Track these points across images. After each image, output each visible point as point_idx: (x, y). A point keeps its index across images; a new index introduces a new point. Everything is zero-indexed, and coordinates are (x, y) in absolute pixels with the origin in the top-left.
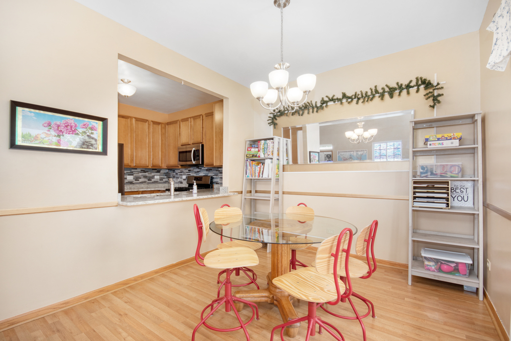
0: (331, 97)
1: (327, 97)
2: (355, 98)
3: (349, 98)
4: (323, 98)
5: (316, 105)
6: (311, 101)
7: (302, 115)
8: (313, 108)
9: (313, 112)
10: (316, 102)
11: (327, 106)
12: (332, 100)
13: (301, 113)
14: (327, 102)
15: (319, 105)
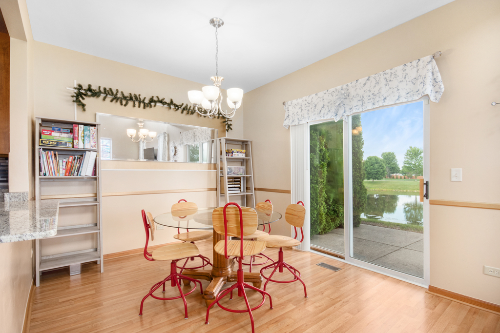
0: (160, 99)
1: (157, 97)
2: (181, 108)
3: (177, 106)
4: (153, 97)
5: (144, 100)
6: (140, 95)
7: (125, 105)
8: (140, 102)
9: (139, 106)
10: (145, 98)
11: (155, 106)
12: (161, 102)
13: (124, 102)
14: (155, 102)
15: (147, 101)
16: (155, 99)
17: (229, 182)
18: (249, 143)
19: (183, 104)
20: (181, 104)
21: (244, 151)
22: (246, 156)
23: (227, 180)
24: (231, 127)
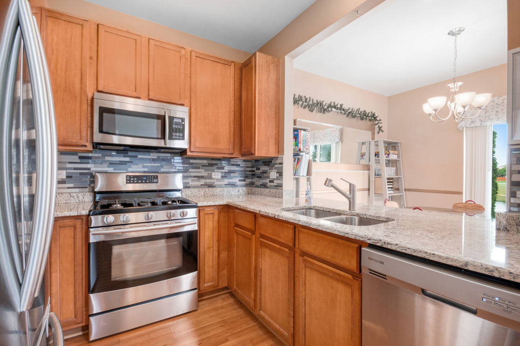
1: (334, 103)
2: (347, 112)
8: (322, 108)
14: (331, 107)
16: (332, 104)
17: (388, 182)
18: (399, 144)
19: (350, 108)
20: (348, 109)
21: (397, 152)
22: (398, 157)
23: (387, 181)
24: (382, 129)
